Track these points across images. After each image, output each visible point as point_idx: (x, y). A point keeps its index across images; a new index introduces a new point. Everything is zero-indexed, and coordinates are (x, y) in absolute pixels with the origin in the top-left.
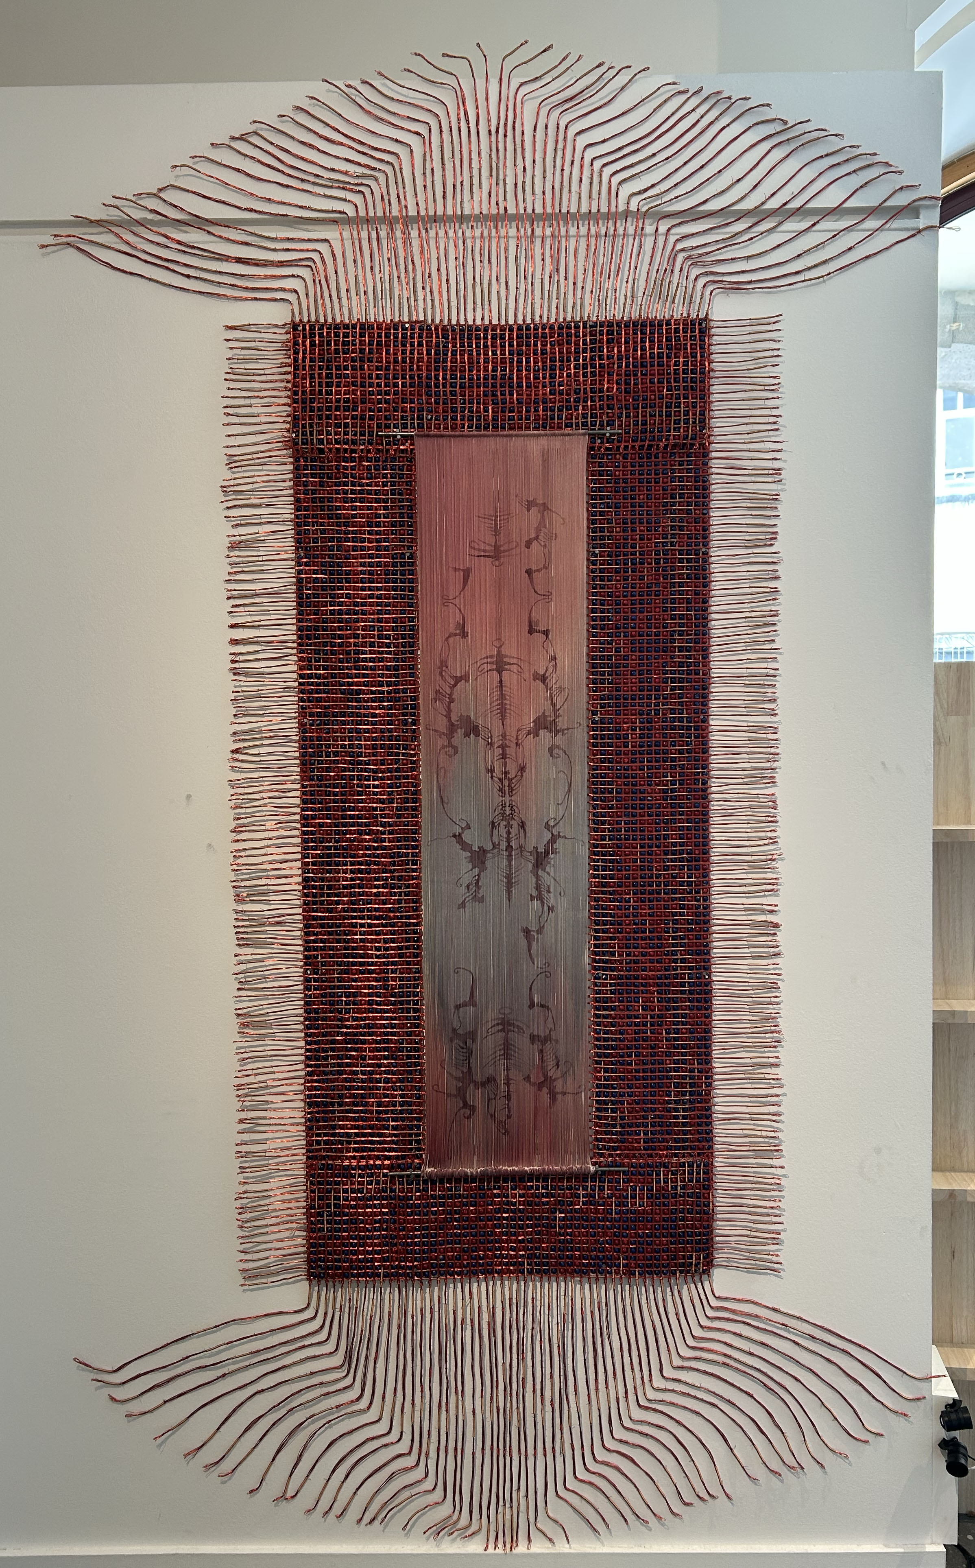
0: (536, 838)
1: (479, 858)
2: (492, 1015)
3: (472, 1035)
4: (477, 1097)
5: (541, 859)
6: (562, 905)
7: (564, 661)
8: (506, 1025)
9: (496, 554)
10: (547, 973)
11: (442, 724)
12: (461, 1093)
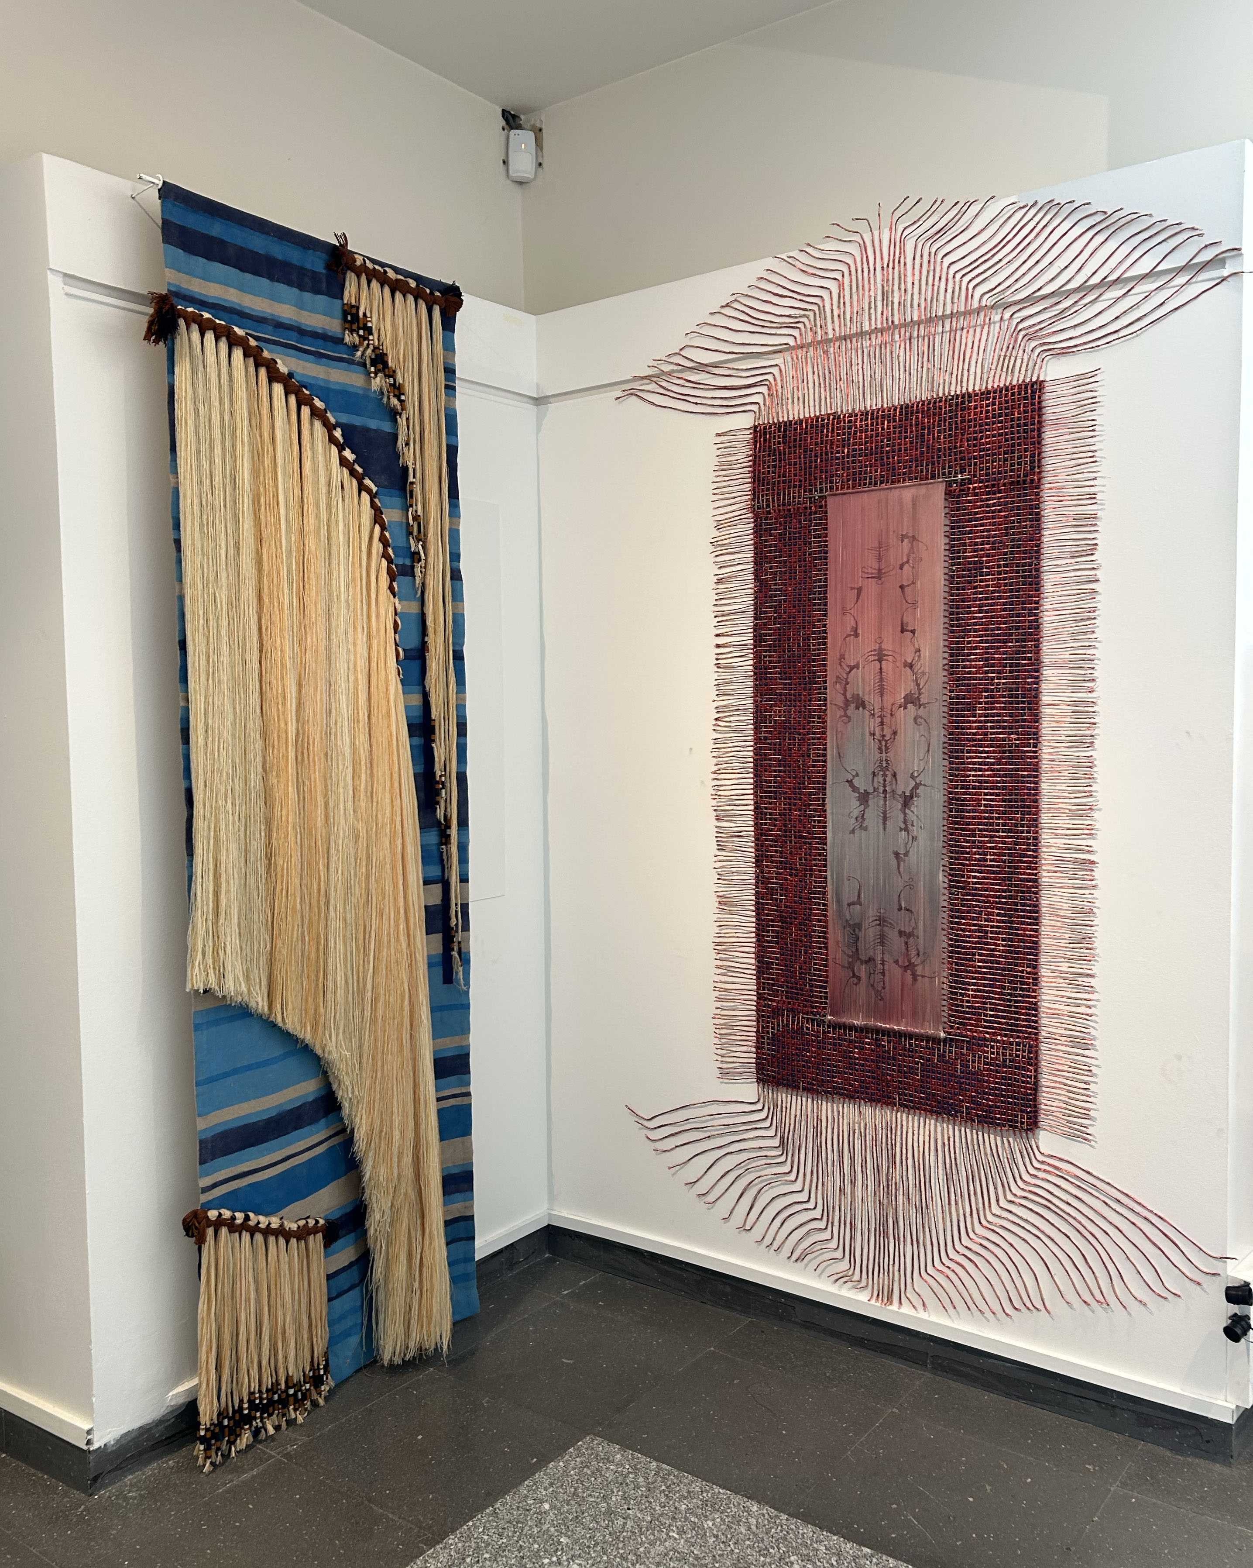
0: (904, 786)
1: (864, 798)
2: (872, 913)
3: (859, 926)
4: (862, 971)
5: (907, 801)
6: (922, 836)
7: (926, 653)
8: (882, 921)
9: (879, 575)
10: (911, 886)
11: (840, 700)
12: (851, 967)
